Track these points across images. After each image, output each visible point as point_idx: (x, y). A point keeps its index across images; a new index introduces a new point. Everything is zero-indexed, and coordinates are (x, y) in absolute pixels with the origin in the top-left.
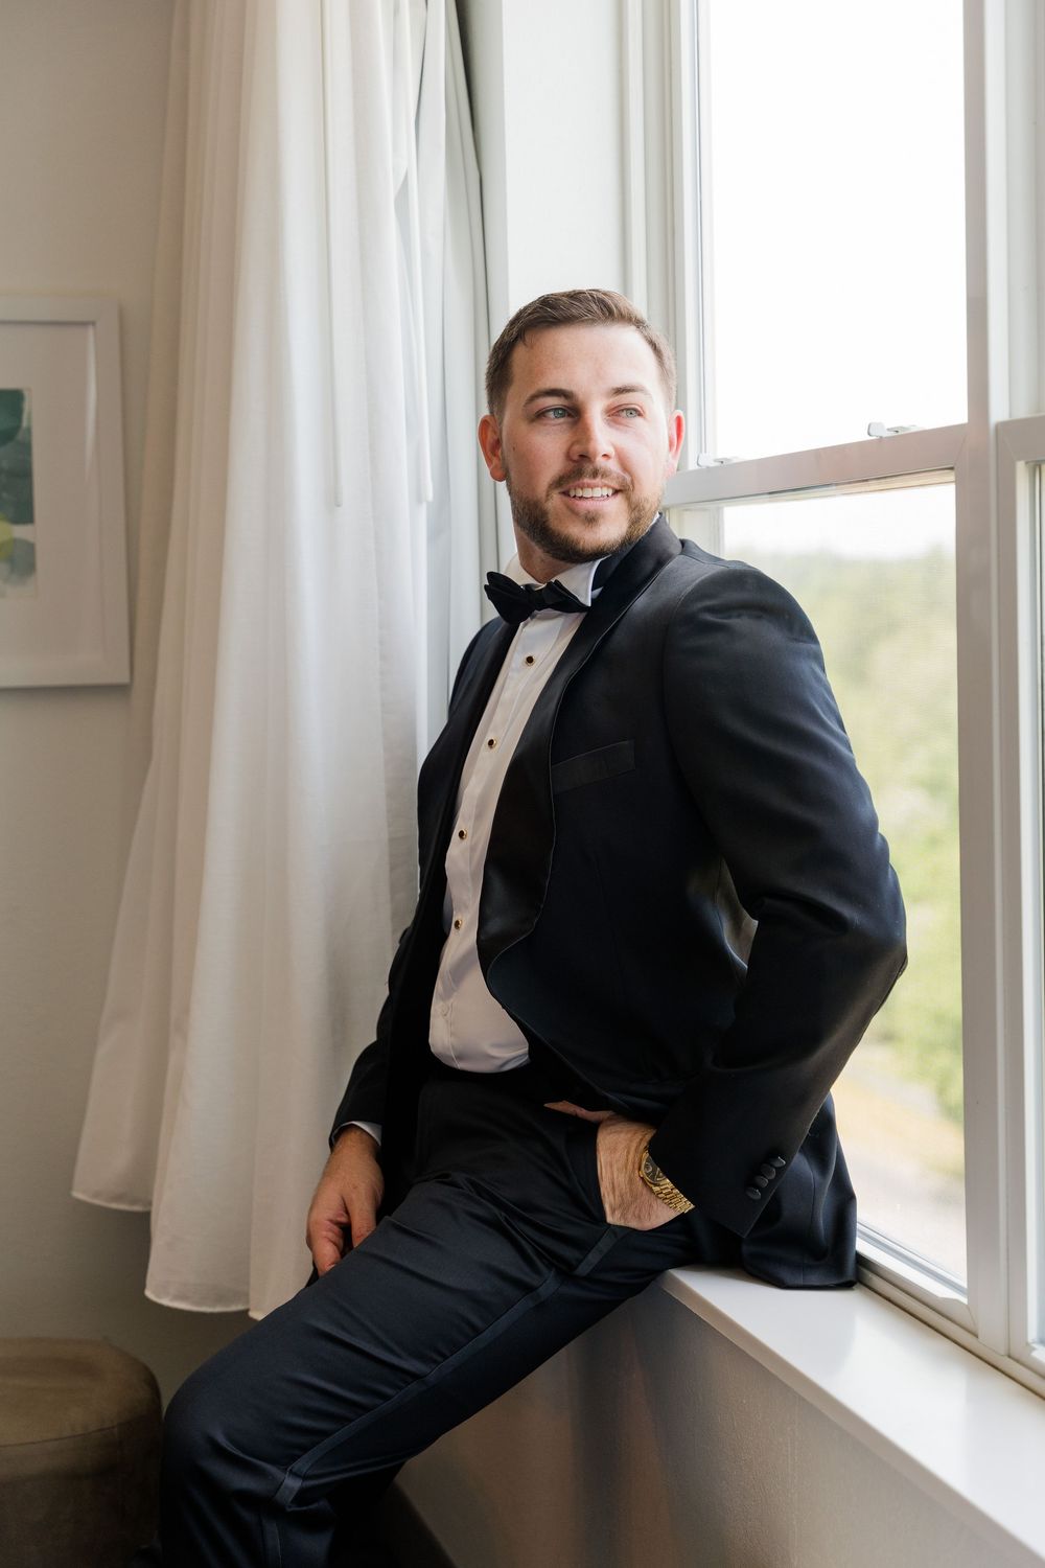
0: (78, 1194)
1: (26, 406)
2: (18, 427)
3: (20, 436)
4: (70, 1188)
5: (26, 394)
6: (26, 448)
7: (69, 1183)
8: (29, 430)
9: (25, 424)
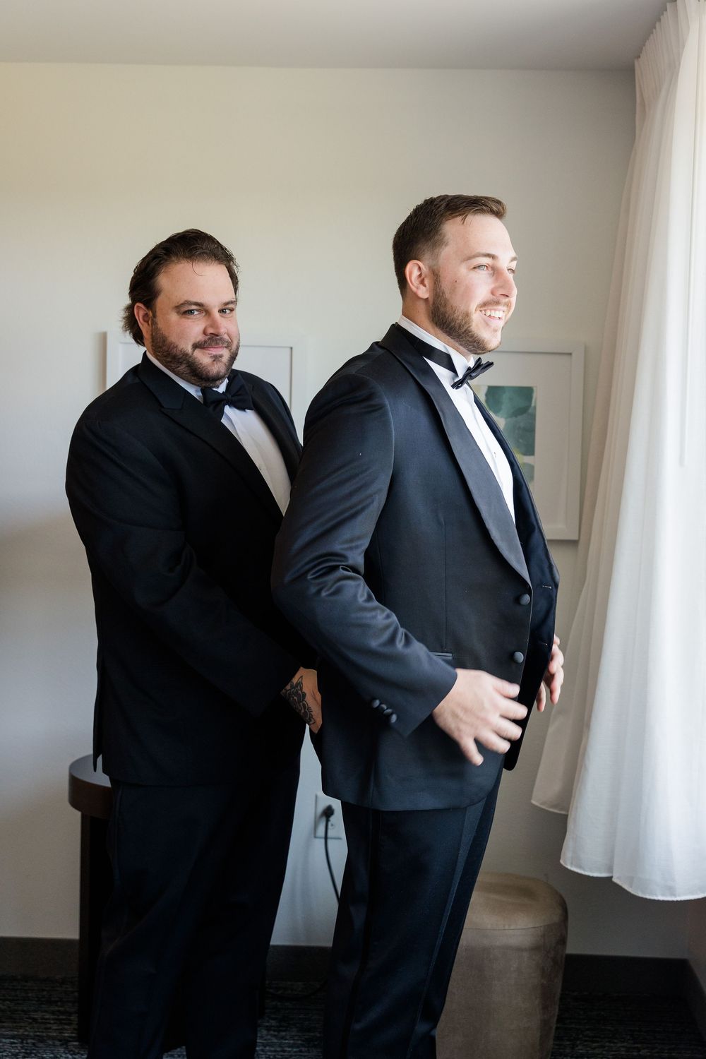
0: (534, 802)
1: (534, 395)
2: (529, 406)
3: (530, 411)
4: (530, 799)
5: (535, 389)
6: (533, 417)
7: (530, 797)
8: (535, 408)
9: (533, 405)
